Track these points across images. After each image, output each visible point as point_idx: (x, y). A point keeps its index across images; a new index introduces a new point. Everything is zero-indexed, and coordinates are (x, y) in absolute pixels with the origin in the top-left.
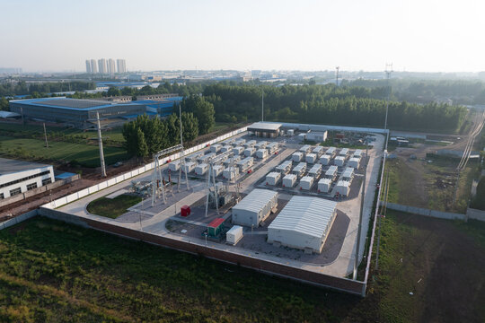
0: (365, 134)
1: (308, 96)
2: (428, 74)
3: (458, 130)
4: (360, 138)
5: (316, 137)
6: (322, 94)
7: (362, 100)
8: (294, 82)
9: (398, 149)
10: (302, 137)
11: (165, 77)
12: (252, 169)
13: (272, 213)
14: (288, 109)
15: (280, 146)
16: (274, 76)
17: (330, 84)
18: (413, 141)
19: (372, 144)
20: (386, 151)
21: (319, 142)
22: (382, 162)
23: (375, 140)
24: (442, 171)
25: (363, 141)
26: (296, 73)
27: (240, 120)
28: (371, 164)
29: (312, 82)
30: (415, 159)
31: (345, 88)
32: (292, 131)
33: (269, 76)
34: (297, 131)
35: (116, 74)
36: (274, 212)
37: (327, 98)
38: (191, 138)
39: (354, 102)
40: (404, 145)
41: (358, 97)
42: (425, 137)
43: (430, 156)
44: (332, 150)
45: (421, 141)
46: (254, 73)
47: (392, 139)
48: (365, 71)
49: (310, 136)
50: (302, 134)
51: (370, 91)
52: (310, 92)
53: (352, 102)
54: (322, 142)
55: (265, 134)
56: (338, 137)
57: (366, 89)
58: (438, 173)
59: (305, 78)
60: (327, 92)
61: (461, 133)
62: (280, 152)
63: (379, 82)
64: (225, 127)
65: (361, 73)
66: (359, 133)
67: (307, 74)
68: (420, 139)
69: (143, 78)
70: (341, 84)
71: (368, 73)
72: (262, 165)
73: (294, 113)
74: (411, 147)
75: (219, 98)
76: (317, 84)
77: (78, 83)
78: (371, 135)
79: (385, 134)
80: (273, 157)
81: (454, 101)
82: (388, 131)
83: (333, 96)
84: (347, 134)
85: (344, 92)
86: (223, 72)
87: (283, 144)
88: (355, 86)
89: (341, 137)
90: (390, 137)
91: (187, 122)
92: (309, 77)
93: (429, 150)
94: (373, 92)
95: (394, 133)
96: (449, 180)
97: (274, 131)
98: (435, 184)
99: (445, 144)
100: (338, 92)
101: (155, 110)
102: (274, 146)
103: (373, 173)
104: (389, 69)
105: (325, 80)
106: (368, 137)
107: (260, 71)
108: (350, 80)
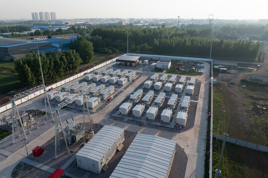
0: (197, 62)
1: (159, 35)
2: (230, 20)
3: (257, 59)
4: (194, 66)
5: (163, 66)
6: (169, 34)
7: (194, 38)
8: (153, 25)
9: (220, 75)
10: (153, 66)
11: (77, 23)
12: (112, 97)
13: (118, 151)
14: (146, 44)
15: (137, 74)
16: (142, 22)
17: (174, 27)
18: (229, 68)
19: (202, 71)
20: (212, 78)
21: (165, 69)
22: (210, 88)
23: (203, 67)
24: (255, 96)
25: (196, 68)
26: (155, 20)
27: (114, 52)
28: (202, 90)
29: (163, 26)
30: (233, 84)
31: (183, 30)
32: (147, 61)
33: (139, 21)
34: (151, 60)
35: (49, 21)
36: (120, 149)
37: (172, 37)
38: (74, 68)
39: (189, 40)
40: (224, 72)
41: (191, 36)
42: (236, 65)
43: (243, 81)
44: (174, 77)
45: (235, 68)
46: (131, 20)
47: (215, 67)
48: (194, 19)
49: (159, 64)
50: (154, 64)
51: (198, 32)
52: (161, 33)
53: (188, 39)
54: (167, 69)
55: (128, 63)
56: (178, 65)
57: (197, 30)
58: (252, 97)
59: (160, 23)
60: (172, 32)
61: (259, 61)
62: (137, 78)
63: (203, 26)
64: (103, 58)
65: (192, 20)
66: (193, 62)
67: (161, 20)
68: (234, 66)
69: (64, 23)
70: (181, 27)
71: (196, 20)
72: (121, 92)
73: (150, 47)
74: (230, 73)
75: (101, 38)
76: (166, 27)
77: (20, 27)
78: (201, 63)
79: (210, 63)
80: (130, 84)
81: (250, 37)
82: (212, 60)
83: (175, 35)
84: (184, 62)
85: (183, 32)
86: (112, 20)
87: (140, 72)
88: (189, 29)
89: (181, 65)
90: (214, 65)
91: (70, 57)
92: (162, 23)
93: (242, 76)
94: (201, 32)
95: (216, 62)
96: (262, 106)
97: (134, 62)
98: (253, 110)
99: (251, 71)
100: (179, 32)
101: (58, 46)
102: (133, 74)
103: (204, 99)
104: (211, 18)
105: (171, 24)
106: (199, 65)
107: (134, 19)
108: (186, 24)
